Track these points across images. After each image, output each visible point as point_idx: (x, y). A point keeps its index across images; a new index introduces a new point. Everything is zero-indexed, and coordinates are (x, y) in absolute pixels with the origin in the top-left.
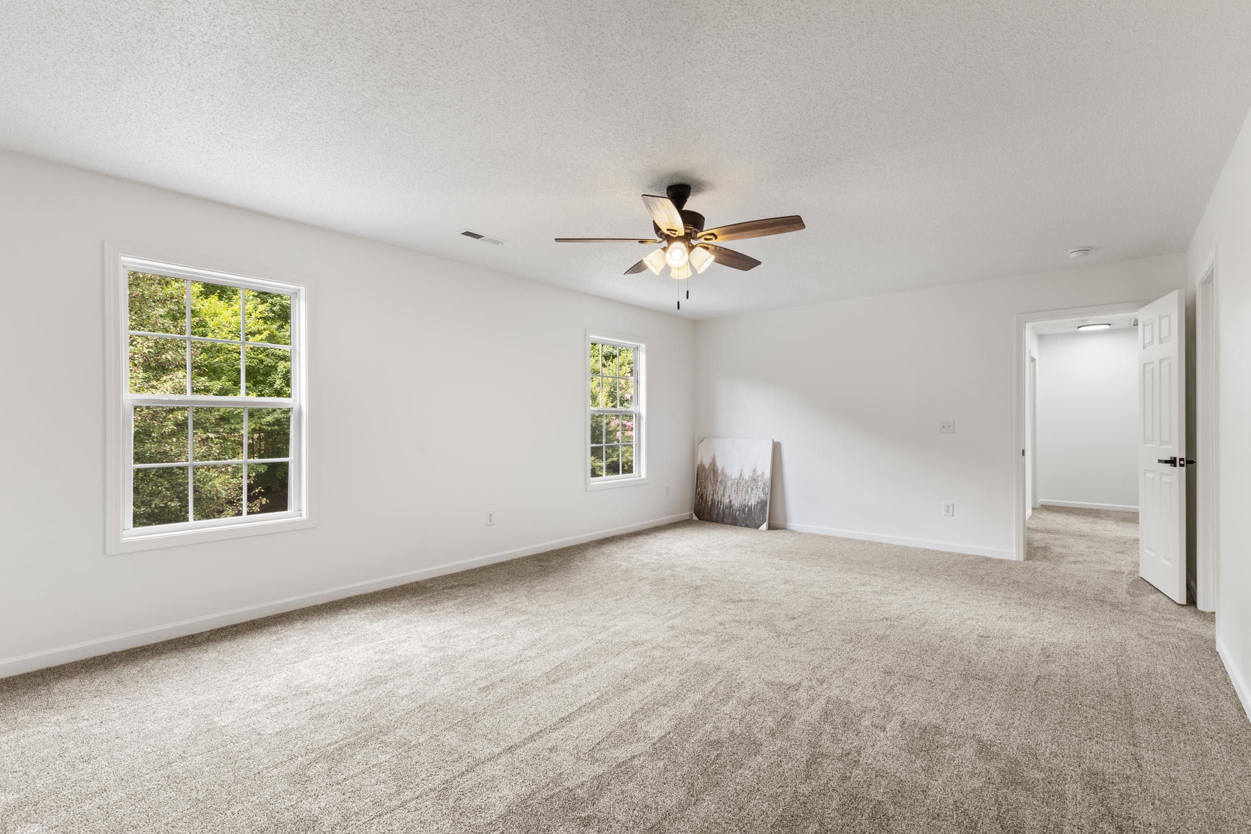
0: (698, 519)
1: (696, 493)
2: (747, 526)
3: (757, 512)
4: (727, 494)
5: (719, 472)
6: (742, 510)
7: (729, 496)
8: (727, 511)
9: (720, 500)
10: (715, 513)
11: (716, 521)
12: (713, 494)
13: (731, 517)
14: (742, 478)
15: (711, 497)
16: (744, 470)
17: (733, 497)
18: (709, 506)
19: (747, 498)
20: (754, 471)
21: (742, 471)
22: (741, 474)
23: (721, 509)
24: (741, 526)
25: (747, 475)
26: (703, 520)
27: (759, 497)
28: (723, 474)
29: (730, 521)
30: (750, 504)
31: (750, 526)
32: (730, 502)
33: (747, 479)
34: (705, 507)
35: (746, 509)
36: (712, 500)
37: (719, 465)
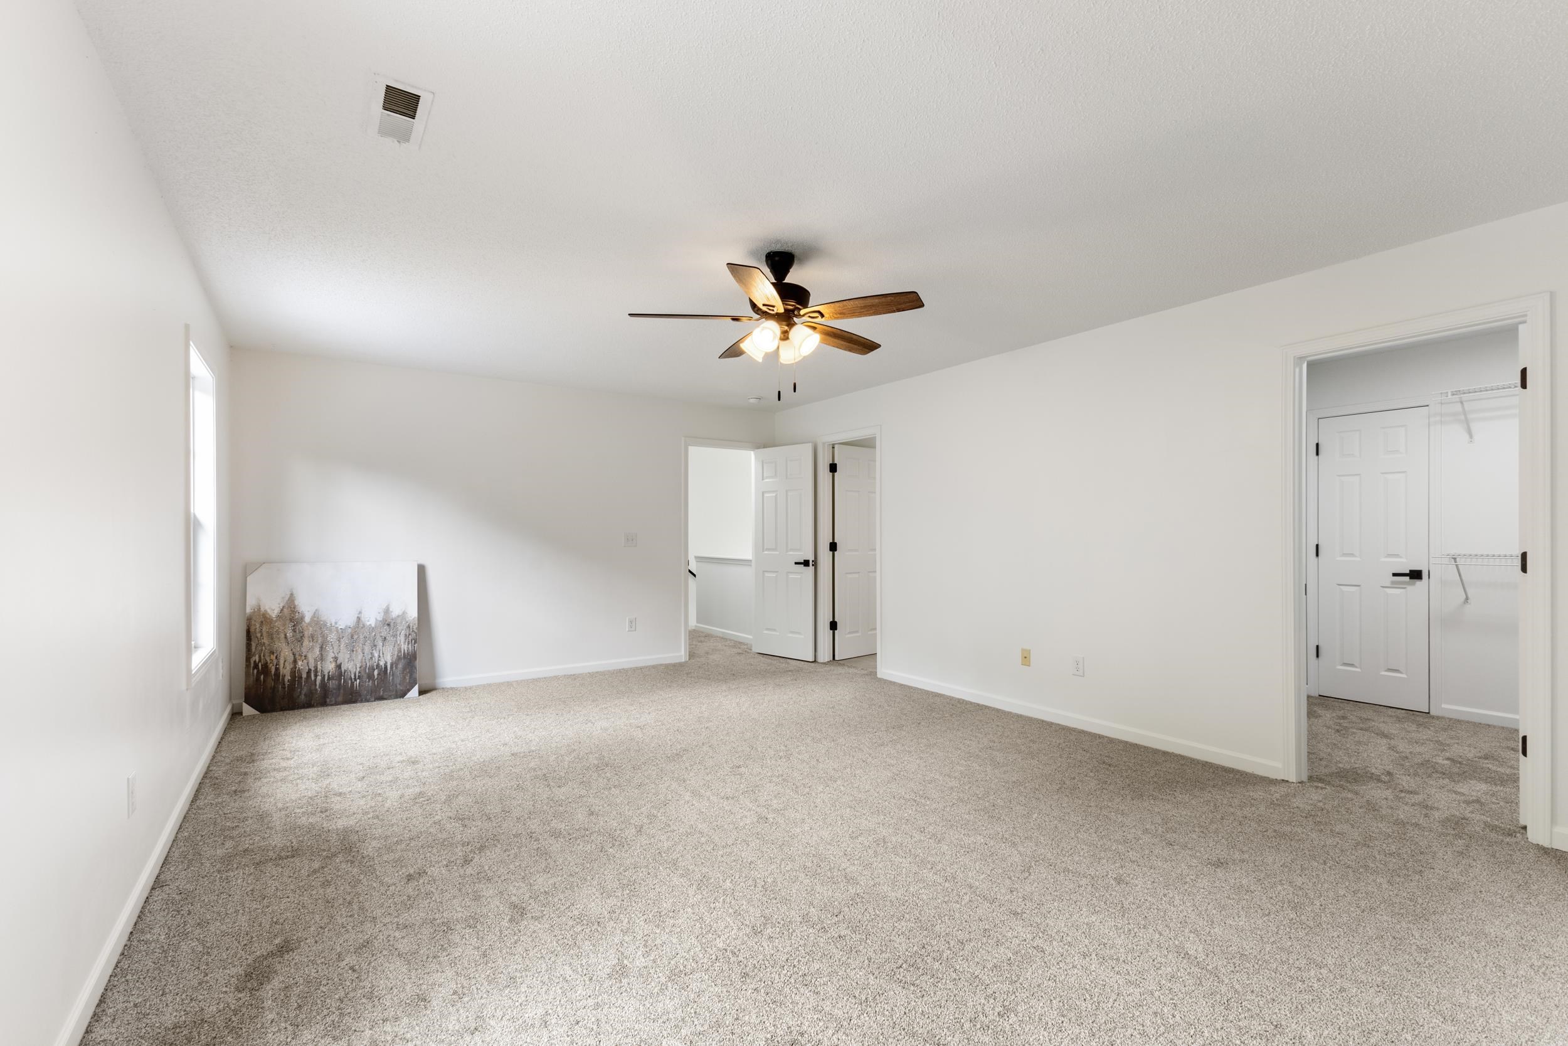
0: (257, 713)
1: (248, 666)
2: (381, 698)
3: (398, 672)
4: (330, 656)
5: (307, 619)
6: (365, 676)
7: (336, 659)
8: (332, 684)
9: (313, 669)
10: (303, 692)
11: (308, 705)
12: (295, 661)
13: (342, 691)
14: (361, 625)
15: (289, 667)
16: (363, 612)
17: (343, 657)
18: (287, 683)
19: (376, 655)
20: (387, 611)
21: (360, 613)
22: (359, 618)
23: (318, 683)
24: (368, 701)
25: (372, 618)
26: (273, 710)
27: (400, 651)
28: (317, 621)
29: (340, 699)
30: (382, 663)
31: (385, 697)
32: (339, 667)
33: (373, 626)
34: (274, 689)
35: (376, 672)
36: (294, 672)
37: (306, 608)
